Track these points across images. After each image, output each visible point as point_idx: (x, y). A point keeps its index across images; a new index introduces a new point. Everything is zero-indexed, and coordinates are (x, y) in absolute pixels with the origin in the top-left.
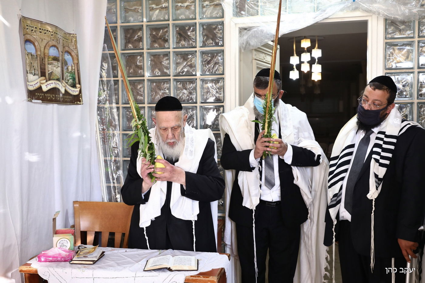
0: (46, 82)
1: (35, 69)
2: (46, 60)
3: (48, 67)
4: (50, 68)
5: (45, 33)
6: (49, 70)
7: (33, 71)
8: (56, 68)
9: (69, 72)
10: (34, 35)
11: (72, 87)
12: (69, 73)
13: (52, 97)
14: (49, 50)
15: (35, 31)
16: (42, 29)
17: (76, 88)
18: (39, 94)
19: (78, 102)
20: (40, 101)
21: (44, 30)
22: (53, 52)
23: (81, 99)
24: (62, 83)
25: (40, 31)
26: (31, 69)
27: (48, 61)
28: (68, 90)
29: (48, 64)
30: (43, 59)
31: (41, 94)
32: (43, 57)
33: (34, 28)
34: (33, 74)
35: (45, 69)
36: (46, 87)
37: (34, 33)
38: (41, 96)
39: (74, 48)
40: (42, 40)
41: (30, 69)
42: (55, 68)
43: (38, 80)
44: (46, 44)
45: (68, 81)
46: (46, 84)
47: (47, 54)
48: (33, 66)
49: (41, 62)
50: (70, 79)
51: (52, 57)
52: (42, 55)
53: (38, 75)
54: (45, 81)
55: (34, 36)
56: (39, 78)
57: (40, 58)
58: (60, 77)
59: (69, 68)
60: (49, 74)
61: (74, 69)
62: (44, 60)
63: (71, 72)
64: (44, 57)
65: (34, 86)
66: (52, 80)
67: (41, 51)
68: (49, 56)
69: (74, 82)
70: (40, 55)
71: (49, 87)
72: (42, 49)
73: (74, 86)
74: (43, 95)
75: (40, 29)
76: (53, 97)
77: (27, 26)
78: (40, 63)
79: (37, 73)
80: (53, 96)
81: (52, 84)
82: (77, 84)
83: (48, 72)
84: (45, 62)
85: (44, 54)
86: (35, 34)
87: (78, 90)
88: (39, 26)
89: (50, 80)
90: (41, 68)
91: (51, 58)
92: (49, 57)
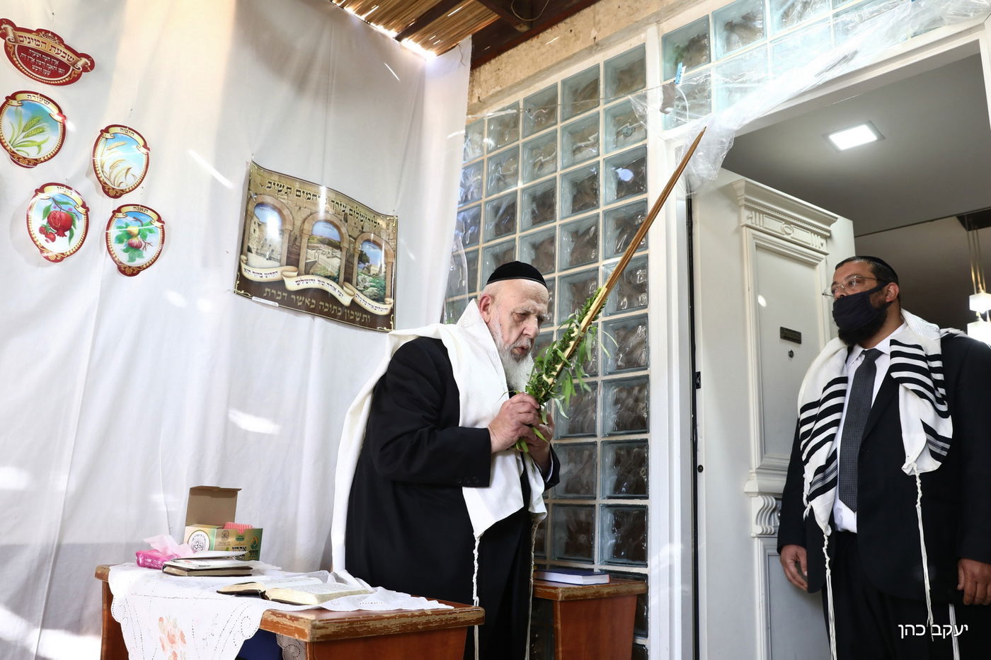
0: (298, 275)
1: (273, 251)
2: (305, 240)
3: (307, 252)
4: (309, 255)
5: (309, 199)
6: (309, 257)
7: (268, 254)
8: (328, 258)
9: (372, 274)
10: (284, 199)
11: (374, 300)
12: (370, 276)
13: (309, 304)
14: (313, 225)
15: (286, 193)
16: (303, 192)
17: (385, 304)
18: (274, 291)
19: (385, 328)
20: (277, 304)
21: (307, 194)
22: (322, 230)
23: (392, 323)
24: (344, 288)
25: (298, 193)
26: (264, 248)
27: (308, 242)
28: (362, 304)
29: (308, 247)
30: (296, 239)
31: (280, 293)
32: (298, 235)
33: (285, 187)
34: (267, 257)
35: (299, 255)
36: (296, 284)
37: (282, 195)
38: (279, 295)
39: (391, 237)
40: (300, 208)
41: (260, 247)
42: (324, 257)
43: (279, 270)
44: (309, 216)
45: (364, 288)
46: (299, 278)
47: (309, 231)
48: (270, 246)
49: (292, 242)
50: (371, 286)
51: (318, 237)
52: (297, 232)
53: (280, 261)
54: (296, 273)
55: (282, 201)
56: (281, 266)
57: (290, 235)
58: (339, 275)
59: (372, 268)
60: (306, 264)
61: (385, 272)
62: (298, 240)
63: (376, 276)
64: (301, 236)
65: (264, 276)
66: (313, 274)
67: (294, 224)
68: (312, 234)
69: (382, 293)
70: (291, 231)
71: (303, 286)
72: (298, 223)
73: (379, 299)
74: (285, 294)
75: (297, 191)
76: (313, 304)
77: (271, 183)
78: (289, 243)
79: (275, 255)
80: (310, 302)
81: (313, 282)
82: (388, 297)
83: (306, 259)
84: (301, 243)
85: (302, 231)
86: (286, 197)
87: (389, 307)
88: (297, 186)
89: (307, 273)
90: (289, 252)
91: (316, 239)
92: (311, 237)
